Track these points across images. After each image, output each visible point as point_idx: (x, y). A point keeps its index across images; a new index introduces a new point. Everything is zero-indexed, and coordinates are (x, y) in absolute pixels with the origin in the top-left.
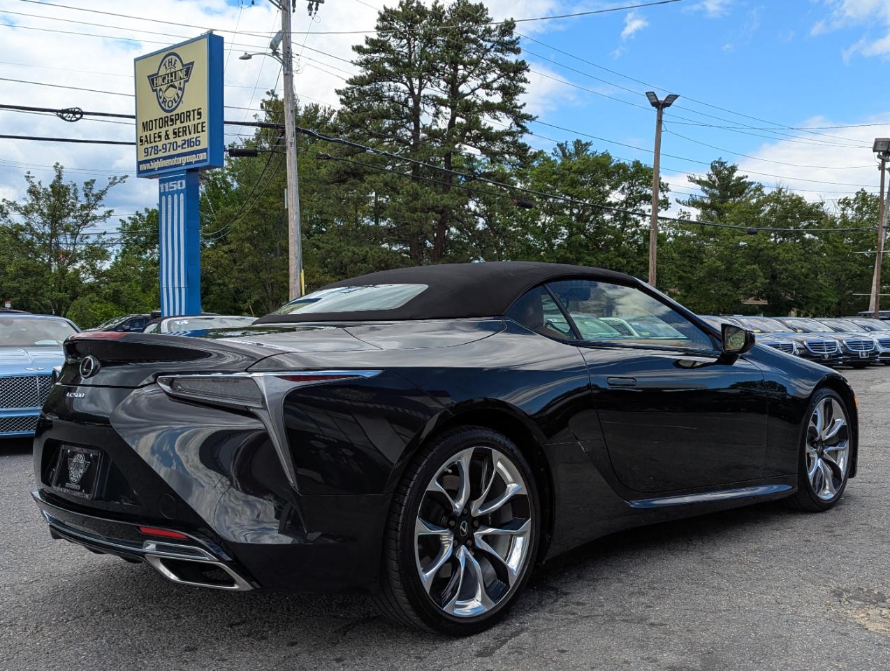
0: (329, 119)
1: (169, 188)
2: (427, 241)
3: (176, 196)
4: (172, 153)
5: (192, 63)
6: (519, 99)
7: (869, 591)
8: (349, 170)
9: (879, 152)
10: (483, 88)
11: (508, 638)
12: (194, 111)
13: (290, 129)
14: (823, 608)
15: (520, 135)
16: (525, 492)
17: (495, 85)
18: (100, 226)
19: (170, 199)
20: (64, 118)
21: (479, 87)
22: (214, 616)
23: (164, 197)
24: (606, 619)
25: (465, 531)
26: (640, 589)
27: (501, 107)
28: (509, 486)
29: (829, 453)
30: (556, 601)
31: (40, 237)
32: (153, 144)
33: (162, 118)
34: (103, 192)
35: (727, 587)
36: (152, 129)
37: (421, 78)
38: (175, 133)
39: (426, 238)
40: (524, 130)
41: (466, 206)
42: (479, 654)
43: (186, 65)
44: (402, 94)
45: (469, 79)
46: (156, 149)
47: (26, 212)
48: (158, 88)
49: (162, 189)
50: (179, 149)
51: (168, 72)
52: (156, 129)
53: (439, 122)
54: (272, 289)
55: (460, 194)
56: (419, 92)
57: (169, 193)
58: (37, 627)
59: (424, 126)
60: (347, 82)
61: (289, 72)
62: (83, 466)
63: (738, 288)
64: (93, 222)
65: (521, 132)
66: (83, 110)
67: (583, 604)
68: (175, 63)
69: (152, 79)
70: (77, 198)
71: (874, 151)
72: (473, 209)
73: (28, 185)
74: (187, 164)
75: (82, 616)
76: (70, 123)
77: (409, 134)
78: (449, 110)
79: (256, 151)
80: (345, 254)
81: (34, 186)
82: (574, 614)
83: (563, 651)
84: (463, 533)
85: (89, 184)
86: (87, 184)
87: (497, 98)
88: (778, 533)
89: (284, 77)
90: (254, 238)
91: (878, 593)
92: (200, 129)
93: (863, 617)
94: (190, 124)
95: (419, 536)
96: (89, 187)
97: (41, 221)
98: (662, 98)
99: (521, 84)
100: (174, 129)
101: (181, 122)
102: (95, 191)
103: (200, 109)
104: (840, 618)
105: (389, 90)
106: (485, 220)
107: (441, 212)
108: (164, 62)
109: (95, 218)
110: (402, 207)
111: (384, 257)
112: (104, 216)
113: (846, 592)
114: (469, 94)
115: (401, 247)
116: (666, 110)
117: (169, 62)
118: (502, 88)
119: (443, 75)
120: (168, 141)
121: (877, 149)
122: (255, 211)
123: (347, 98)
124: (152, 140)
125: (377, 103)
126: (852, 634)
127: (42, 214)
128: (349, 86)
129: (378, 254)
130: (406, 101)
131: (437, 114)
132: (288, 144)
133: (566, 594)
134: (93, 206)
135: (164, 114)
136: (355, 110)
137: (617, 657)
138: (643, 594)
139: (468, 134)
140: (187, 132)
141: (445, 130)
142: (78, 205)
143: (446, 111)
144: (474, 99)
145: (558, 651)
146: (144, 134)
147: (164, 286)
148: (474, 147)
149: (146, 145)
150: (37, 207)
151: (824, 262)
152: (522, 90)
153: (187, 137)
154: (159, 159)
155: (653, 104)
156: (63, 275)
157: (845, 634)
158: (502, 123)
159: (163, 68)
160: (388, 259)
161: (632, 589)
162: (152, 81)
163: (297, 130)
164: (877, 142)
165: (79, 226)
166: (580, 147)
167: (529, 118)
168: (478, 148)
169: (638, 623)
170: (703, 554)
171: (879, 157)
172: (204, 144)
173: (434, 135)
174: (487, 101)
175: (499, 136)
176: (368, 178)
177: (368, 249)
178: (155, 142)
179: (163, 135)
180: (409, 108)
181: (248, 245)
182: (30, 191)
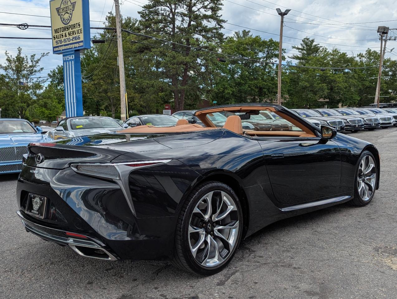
0: (135, 24)
1: (67, 58)
2: (180, 77)
3: (70, 62)
4: (68, 43)
5: (75, 2)
6: (219, 13)
7: (391, 248)
8: (144, 47)
9: (380, 32)
10: (203, 8)
11: (230, 275)
12: (77, 24)
13: (119, 30)
14: (370, 258)
15: (219, 29)
16: (236, 209)
17: (208, 7)
18: (38, 75)
19: (68, 64)
20: (20, 28)
21: (201, 8)
22: (99, 265)
23: (65, 62)
24: (274, 265)
25: (210, 228)
26: (287, 249)
27: (211, 17)
28: (228, 207)
29: (367, 179)
30: (250, 255)
31: (12, 80)
32: (60, 39)
33: (63, 27)
34: (39, 60)
35: (326, 247)
36: (59, 32)
37: (175, 4)
38: (69, 34)
39: (179, 76)
40: (222, 27)
41: (196, 61)
42: (218, 284)
43: (73, 3)
44: (167, 12)
45: (197, 4)
46: (61, 41)
47: (6, 69)
48: (61, 14)
49: (64, 59)
50: (71, 41)
51: (65, 6)
52: (61, 32)
53: (184, 24)
54: (113, 100)
55: (194, 57)
56: (175, 11)
57: (67, 61)
58: (22, 272)
59: (177, 26)
60: (143, 7)
61: (117, 4)
62: (39, 203)
63: (316, 94)
64: (35, 73)
65: (220, 28)
66: (28, 24)
67: (262, 257)
68: (68, 2)
69: (58, 10)
70: (28, 62)
71: (378, 32)
72: (199, 63)
73: (6, 57)
74: (75, 48)
75: (42, 266)
76: (23, 30)
77: (171, 30)
78: (188, 19)
79: (104, 40)
80: (144, 84)
81: (9, 58)
82: (259, 262)
83: (256, 283)
84: (209, 229)
85: (33, 56)
86: (32, 56)
87: (209, 13)
88: (345, 218)
89: (115, 7)
90: (104, 78)
91: (395, 249)
92: (80, 32)
93: (390, 262)
94: (75, 30)
95: (191, 233)
96: (33, 57)
97: (12, 73)
98: (283, 11)
99: (219, 6)
100: (69, 32)
101: (72, 29)
102: (35, 59)
103: (80, 23)
104: (379, 263)
105: (161, 10)
106: (205, 67)
107: (185, 65)
108: (63, 2)
109: (35, 71)
110: (168, 62)
111: (161, 85)
112: (40, 70)
113: (380, 248)
114: (197, 11)
115: (168, 80)
116: (285, 16)
117: (65, 2)
118: (212, 8)
119: (185, 3)
120: (66, 38)
121: (379, 31)
122: (104, 66)
123: (143, 15)
124: (59, 37)
125: (156, 16)
126: (386, 272)
127: (13, 70)
128: (144, 9)
129: (158, 83)
130: (169, 15)
131: (183, 20)
132: (118, 37)
133: (254, 251)
134: (35, 66)
135: (64, 26)
136: (147, 20)
137: (281, 286)
138: (289, 251)
139: (197, 29)
140: (74, 33)
141: (186, 28)
142: (28, 66)
143: (187, 19)
144: (199, 13)
145: (254, 283)
146: (55, 35)
147: (67, 102)
148: (199, 35)
149: (56, 40)
150: (11, 67)
151: (354, 82)
152: (220, 9)
153: (75, 36)
154: (62, 45)
155: (279, 14)
156: (23, 96)
157: (383, 272)
158: (211, 24)
159: (62, 5)
160: (163, 86)
161: (283, 249)
162: (58, 11)
163: (122, 30)
164: (379, 28)
165: (29, 75)
166: (245, 33)
167: (224, 21)
168: (201, 35)
169: (288, 267)
170: (313, 229)
171: (380, 35)
172: (82, 39)
173: (182, 30)
174: (205, 14)
175: (210, 30)
176: (153, 50)
177: (153, 82)
178: (60, 38)
179: (64, 35)
180: (171, 18)
181: (102, 81)
182: (7, 60)
